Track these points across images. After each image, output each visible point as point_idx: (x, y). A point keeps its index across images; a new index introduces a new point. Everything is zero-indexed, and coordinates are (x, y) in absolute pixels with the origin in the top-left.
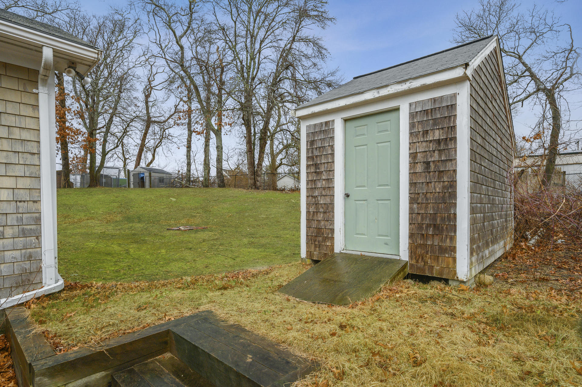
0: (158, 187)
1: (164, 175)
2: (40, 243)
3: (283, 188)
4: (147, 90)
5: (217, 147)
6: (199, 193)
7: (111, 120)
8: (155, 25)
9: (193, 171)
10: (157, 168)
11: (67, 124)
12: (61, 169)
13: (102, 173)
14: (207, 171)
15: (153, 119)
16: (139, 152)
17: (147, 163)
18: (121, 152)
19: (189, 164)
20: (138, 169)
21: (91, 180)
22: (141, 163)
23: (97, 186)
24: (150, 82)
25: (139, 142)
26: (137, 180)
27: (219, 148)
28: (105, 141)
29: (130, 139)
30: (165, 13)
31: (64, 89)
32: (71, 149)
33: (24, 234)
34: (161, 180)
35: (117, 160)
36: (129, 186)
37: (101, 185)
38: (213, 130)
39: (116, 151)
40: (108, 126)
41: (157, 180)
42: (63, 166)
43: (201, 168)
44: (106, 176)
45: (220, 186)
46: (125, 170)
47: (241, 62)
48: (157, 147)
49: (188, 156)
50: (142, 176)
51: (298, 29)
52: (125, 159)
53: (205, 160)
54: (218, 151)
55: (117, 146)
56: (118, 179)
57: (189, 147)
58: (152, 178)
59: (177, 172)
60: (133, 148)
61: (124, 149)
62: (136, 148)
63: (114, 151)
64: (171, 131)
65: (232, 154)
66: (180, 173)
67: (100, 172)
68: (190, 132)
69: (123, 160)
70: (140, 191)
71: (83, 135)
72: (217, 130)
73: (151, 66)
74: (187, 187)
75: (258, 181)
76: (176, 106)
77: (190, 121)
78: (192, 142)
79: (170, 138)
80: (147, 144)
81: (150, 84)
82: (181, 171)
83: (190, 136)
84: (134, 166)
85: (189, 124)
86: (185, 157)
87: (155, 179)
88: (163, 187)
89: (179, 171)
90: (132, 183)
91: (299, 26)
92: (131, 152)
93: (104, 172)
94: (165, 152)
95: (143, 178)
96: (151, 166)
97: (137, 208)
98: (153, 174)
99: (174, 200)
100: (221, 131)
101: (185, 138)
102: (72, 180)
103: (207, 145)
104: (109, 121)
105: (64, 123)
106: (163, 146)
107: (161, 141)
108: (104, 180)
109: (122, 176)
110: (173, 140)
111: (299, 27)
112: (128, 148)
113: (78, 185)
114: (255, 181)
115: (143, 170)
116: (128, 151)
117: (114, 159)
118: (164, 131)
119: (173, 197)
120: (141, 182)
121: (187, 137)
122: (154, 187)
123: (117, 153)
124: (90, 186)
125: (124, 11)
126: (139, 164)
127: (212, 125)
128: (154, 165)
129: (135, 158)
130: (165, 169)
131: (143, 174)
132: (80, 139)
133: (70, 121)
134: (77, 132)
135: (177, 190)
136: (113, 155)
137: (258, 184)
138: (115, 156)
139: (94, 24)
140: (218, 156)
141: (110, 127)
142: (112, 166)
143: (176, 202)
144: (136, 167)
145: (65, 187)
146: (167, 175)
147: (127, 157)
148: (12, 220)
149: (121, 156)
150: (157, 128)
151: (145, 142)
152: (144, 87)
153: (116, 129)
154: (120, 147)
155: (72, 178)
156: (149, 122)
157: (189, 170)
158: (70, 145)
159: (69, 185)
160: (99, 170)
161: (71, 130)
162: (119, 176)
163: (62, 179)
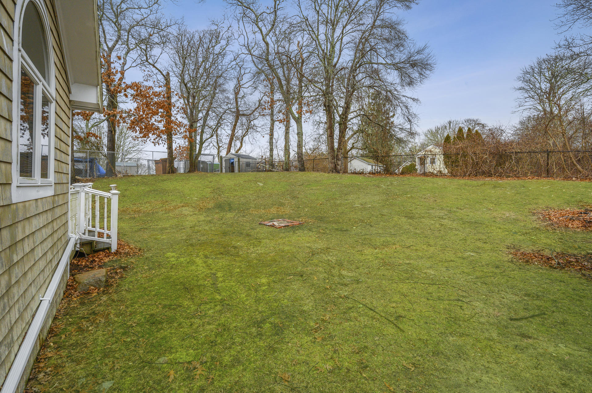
0: (245, 171)
1: (250, 160)
3: (362, 171)
4: (237, 88)
5: (298, 134)
6: (283, 177)
7: (207, 114)
8: (244, 30)
9: (275, 156)
10: (244, 154)
11: (173, 118)
12: (167, 157)
13: (199, 159)
14: (287, 156)
15: (241, 113)
16: (230, 141)
17: (236, 150)
18: (216, 141)
19: (271, 150)
20: (229, 156)
21: (190, 166)
22: (231, 150)
23: (195, 171)
24: (239, 82)
25: (230, 132)
26: (228, 165)
27: (300, 134)
28: (202, 132)
29: (223, 131)
30: (253, 14)
31: (170, 88)
32: (175, 139)
34: (248, 165)
35: (212, 148)
36: (221, 171)
37: (199, 170)
38: (294, 118)
39: (212, 140)
40: (205, 118)
41: (244, 165)
42: (168, 154)
43: (282, 153)
44: (203, 162)
45: (301, 170)
46: (218, 156)
47: (323, 51)
48: (244, 136)
49: (271, 143)
50: (232, 161)
51: (379, 14)
52: (219, 147)
53: (285, 146)
54: (299, 137)
55: (212, 136)
56: (212, 164)
57: (272, 135)
58: (241, 163)
59: (261, 157)
60: (225, 137)
61: (218, 138)
62: (228, 137)
63: (209, 140)
64: (256, 122)
65: (309, 140)
66: (264, 158)
67: (198, 159)
68: (273, 121)
70: (230, 175)
71: (185, 126)
72: (298, 118)
73: (240, 68)
74: (271, 171)
75: (338, 165)
76: (260, 101)
77: (272, 111)
78: (275, 130)
79: (255, 128)
80: (237, 134)
81: (239, 83)
82: (264, 156)
83: (272, 125)
84: (225, 153)
85: (272, 115)
86: (268, 144)
87: (243, 163)
88: (249, 171)
89: (262, 157)
90: (224, 168)
91: (380, 10)
92: (224, 141)
93: (202, 158)
94: (251, 140)
95: (232, 163)
96: (239, 152)
97: (228, 193)
98: (241, 160)
99: (261, 184)
100: (301, 119)
101: (268, 127)
102: (176, 166)
103: (287, 133)
105: (170, 118)
106: (250, 135)
107: (248, 130)
108: (201, 166)
109: (217, 161)
110: (257, 130)
111: (379, 12)
112: (221, 138)
113: (182, 171)
114: (335, 165)
115: (233, 156)
116: (221, 141)
117: (210, 147)
118: (250, 122)
119: (261, 182)
120: (231, 168)
121: (270, 126)
122: (241, 171)
123: (213, 142)
124: (189, 172)
125: (219, 22)
126: (230, 151)
127: (293, 113)
128: (242, 152)
129: (226, 146)
130: (251, 155)
131: (233, 159)
133: (175, 116)
134: (180, 125)
135: (263, 174)
136: (210, 143)
137: (339, 167)
138: (211, 144)
139: (197, 38)
140: (299, 141)
141: (206, 119)
142: (209, 153)
143: (263, 187)
144: (227, 154)
145: (169, 173)
146: (253, 160)
147: (220, 145)
149: (215, 144)
150: (244, 119)
151: (234, 132)
152: (235, 86)
153: (212, 123)
154: (215, 137)
155: (176, 164)
156: (238, 115)
157: (271, 156)
158: (174, 136)
159: (173, 171)
160: (197, 157)
161: (175, 123)
162: (213, 161)
163: (168, 165)
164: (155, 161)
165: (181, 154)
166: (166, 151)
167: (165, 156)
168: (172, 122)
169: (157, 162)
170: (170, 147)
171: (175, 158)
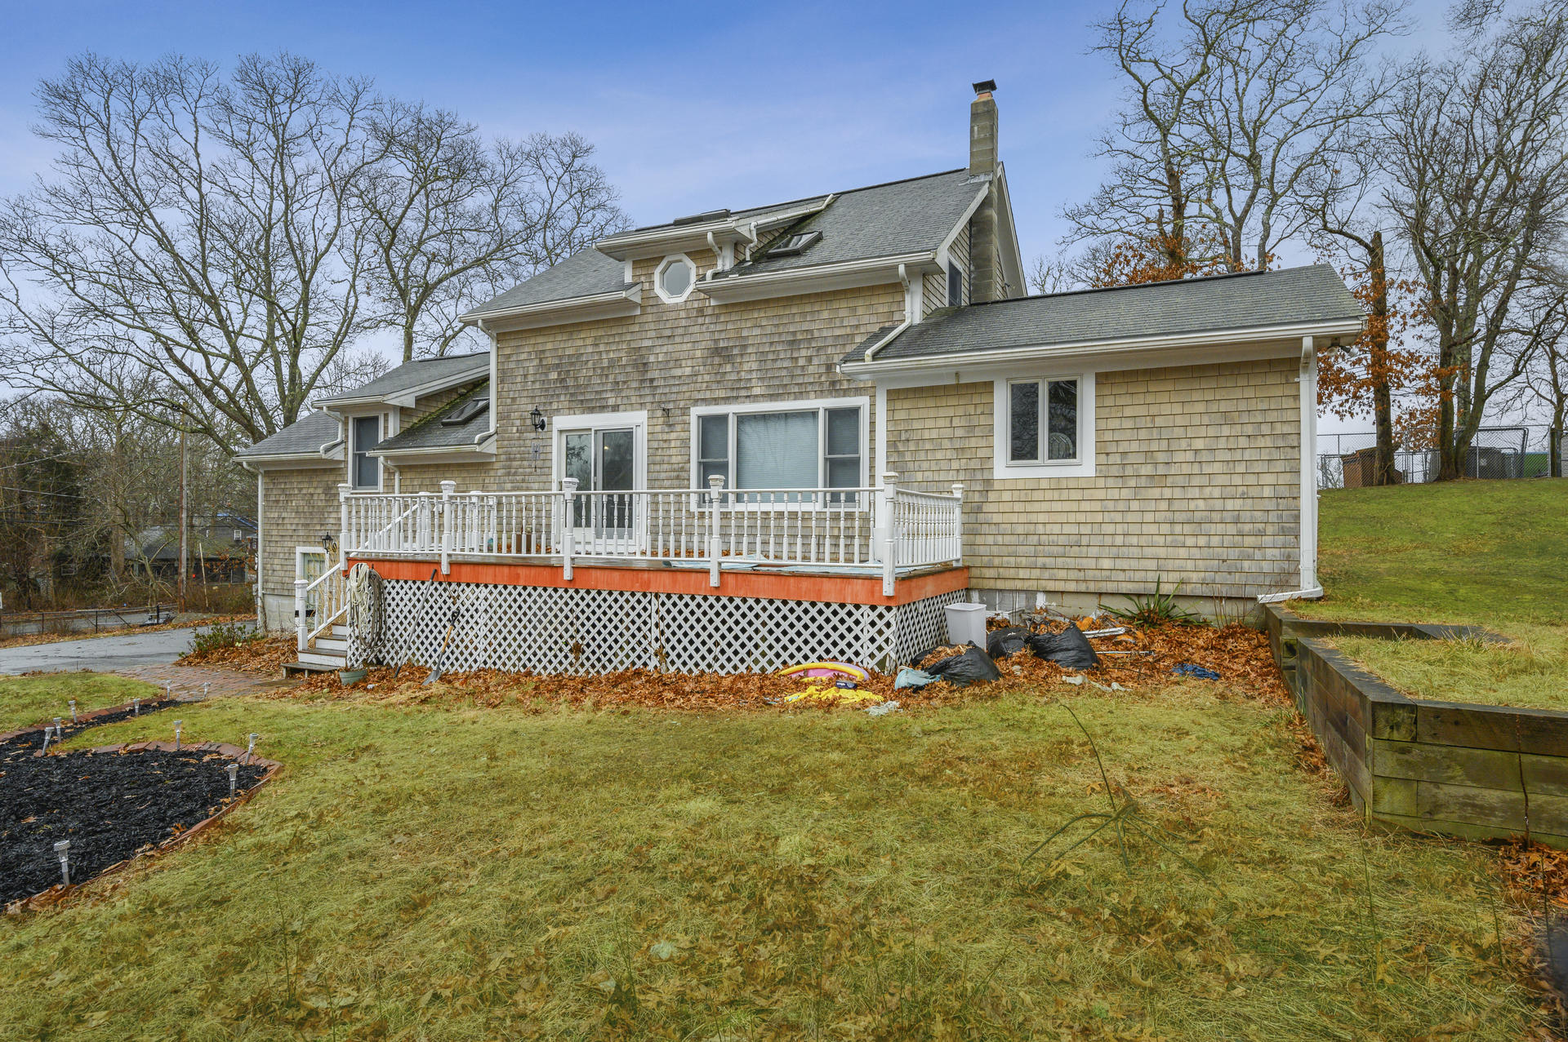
2: (1298, 543)
7: (1503, 310)
11: (1391, 346)
12: (1375, 444)
13: (1473, 444)
18: (1549, 377)
21: (1442, 463)
23: (1457, 477)
28: (1484, 365)
31: (1384, 274)
32: (1398, 398)
33: (1283, 532)
35: (1531, 404)
36: (1555, 472)
37: (1470, 474)
42: (1379, 438)
44: (1488, 452)
52: (1561, 397)
56: (1521, 457)
61: (1560, 368)
67: (1466, 442)
69: (1555, 400)
71: (1425, 362)
90: (1563, 464)
93: (1480, 440)
102: (1400, 466)
104: (1497, 311)
105: (1382, 346)
108: (1481, 461)
109: (1538, 444)
113: (1418, 478)
117: (1523, 401)
123: (1536, 385)
124: (1439, 479)
132: (1420, 371)
133: (1397, 336)
134: (1411, 360)
136: (1522, 391)
138: (1528, 393)
142: (1509, 423)
145: (1381, 483)
148: (1273, 517)
149: (1546, 390)
155: (1399, 463)
158: (1393, 391)
159: (1392, 478)
160: (1465, 439)
161: (1397, 357)
162: (1523, 447)
163: (1377, 464)
164: (1342, 457)
165: (1416, 432)
166: (1374, 429)
167: (1371, 442)
168: (1388, 356)
169: (1347, 460)
170: (1383, 420)
171: (1398, 446)
